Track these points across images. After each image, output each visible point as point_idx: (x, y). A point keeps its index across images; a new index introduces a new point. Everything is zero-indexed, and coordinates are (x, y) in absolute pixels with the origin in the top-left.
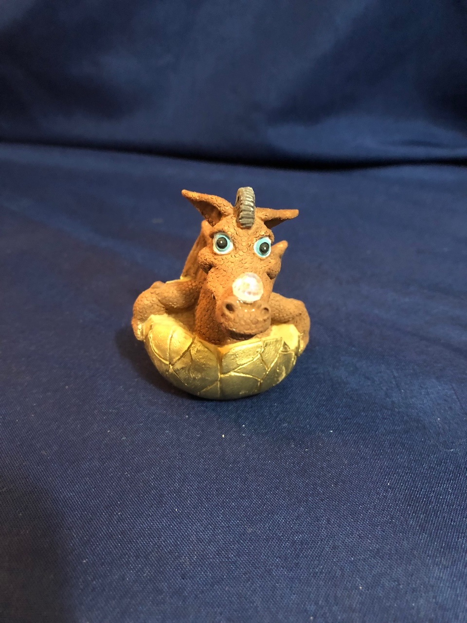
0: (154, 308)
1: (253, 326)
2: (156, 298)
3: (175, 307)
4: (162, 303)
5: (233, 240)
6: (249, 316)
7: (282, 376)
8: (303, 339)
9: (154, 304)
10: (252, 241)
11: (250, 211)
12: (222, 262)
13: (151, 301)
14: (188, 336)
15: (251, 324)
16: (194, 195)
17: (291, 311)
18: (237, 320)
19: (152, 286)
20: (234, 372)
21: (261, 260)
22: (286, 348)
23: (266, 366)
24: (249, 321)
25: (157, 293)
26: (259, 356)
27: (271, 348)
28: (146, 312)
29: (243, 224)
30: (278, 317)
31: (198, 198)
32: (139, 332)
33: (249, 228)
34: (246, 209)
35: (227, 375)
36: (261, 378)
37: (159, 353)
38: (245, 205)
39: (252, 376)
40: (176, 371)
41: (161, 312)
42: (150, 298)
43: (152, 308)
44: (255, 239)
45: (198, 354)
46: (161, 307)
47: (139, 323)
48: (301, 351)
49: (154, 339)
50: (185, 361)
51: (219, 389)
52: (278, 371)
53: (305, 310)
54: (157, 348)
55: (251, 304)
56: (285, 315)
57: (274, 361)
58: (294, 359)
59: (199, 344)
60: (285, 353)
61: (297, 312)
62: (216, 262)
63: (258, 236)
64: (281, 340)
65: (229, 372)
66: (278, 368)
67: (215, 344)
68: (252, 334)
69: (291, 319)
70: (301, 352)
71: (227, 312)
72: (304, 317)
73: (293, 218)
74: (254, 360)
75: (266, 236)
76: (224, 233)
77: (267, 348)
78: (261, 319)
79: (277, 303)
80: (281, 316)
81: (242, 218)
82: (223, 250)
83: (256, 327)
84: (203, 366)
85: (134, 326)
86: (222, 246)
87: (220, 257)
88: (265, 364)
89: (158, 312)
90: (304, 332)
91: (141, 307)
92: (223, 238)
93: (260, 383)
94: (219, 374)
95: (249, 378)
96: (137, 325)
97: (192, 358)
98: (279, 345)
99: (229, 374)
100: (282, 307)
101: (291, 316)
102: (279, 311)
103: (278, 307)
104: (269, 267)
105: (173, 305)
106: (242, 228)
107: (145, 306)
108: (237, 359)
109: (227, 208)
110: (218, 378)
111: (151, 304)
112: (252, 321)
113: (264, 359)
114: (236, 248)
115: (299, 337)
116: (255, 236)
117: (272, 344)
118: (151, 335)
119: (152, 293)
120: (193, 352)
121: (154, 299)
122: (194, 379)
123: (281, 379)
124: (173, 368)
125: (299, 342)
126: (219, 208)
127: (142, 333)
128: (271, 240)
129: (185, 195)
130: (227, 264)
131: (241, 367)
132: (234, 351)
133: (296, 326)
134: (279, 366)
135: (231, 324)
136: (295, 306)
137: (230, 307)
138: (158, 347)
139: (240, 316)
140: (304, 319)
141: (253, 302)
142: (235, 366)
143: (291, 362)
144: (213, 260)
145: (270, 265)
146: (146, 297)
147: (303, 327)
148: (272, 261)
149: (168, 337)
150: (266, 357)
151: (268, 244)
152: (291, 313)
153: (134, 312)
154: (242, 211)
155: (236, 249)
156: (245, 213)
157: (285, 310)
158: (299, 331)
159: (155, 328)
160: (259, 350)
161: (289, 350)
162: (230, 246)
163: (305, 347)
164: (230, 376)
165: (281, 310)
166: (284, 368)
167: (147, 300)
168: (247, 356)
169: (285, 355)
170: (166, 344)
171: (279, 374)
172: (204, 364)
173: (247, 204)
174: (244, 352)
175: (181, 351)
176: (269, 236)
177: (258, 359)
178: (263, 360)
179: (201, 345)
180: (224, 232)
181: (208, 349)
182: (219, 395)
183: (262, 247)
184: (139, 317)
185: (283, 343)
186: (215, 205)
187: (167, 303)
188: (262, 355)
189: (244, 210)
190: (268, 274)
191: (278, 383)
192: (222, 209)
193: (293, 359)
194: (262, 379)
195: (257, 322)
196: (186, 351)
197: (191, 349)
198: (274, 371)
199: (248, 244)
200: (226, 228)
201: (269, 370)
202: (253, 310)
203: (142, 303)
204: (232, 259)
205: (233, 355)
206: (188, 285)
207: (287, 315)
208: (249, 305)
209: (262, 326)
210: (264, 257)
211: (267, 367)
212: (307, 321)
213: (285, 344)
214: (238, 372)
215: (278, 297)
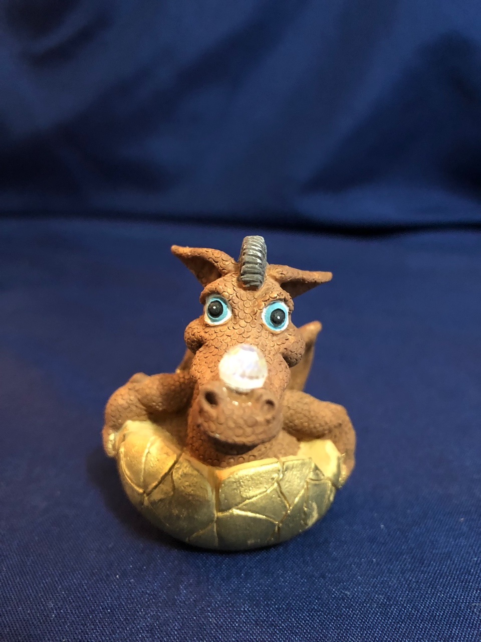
0: (131, 411)
1: (249, 430)
2: (136, 396)
3: (161, 409)
4: (143, 404)
5: (231, 305)
6: (242, 412)
7: (313, 517)
8: (345, 462)
9: (132, 404)
10: (259, 306)
11: (256, 264)
12: (215, 335)
13: (128, 401)
14: (170, 452)
15: (245, 427)
16: (186, 251)
17: (327, 419)
18: (222, 420)
19: (131, 379)
20: (237, 509)
21: (273, 334)
22: (317, 475)
23: (286, 502)
24: (241, 422)
25: (137, 388)
26: (276, 485)
27: (295, 473)
28: (120, 416)
29: (246, 282)
30: (307, 428)
31: (189, 254)
32: (110, 446)
33: (254, 288)
34: (251, 260)
35: (227, 513)
36: (280, 520)
37: (132, 477)
38: (249, 255)
39: (264, 517)
40: (153, 503)
41: (143, 417)
42: (126, 397)
43: (128, 410)
44: (263, 303)
45: (183, 480)
46: (141, 409)
47: (111, 431)
48: (343, 480)
49: (126, 455)
50: (165, 489)
51: (216, 535)
52: (306, 509)
53: (347, 418)
54: (128, 469)
55: (246, 394)
56: (318, 425)
57: (298, 494)
58: (331, 491)
59: (185, 464)
60: (317, 482)
61: (335, 422)
62: (206, 336)
63: (267, 298)
64: (310, 463)
65: (230, 508)
66: (305, 505)
67: (213, 465)
68: (249, 444)
69: (326, 432)
70: (342, 482)
71: (207, 406)
72: (346, 429)
73: (323, 281)
74: (268, 492)
75: (280, 300)
76: (219, 296)
77: (288, 474)
78: (260, 418)
79: (306, 407)
80: (312, 426)
81: (245, 273)
82: (217, 319)
83: (253, 433)
84: (191, 498)
85: (105, 436)
86: (216, 313)
87: (213, 329)
88: (285, 498)
89: (137, 417)
90: (346, 451)
91: (113, 408)
92: (217, 301)
93: (279, 528)
94: (215, 512)
95: (260, 519)
96: (109, 435)
97: (174, 486)
98: (306, 469)
99: (230, 511)
100: (312, 413)
101: (326, 427)
102: (308, 418)
103: (307, 414)
104: (285, 346)
105: (157, 407)
106: (245, 289)
107: (119, 408)
108: (242, 489)
109: (227, 263)
110: (214, 517)
111: (126, 405)
112: (245, 421)
113: (284, 491)
114: (235, 316)
115: (339, 459)
116: (262, 299)
117: (296, 467)
118: (122, 450)
119: (130, 389)
120: (176, 476)
121: (132, 398)
122: (178, 517)
123: (311, 522)
124: (148, 499)
125: (339, 467)
126: (216, 264)
127: (114, 446)
128: (288, 306)
129: (175, 252)
130: (221, 339)
131: (247, 501)
132: (237, 477)
133: (335, 442)
134: (307, 502)
135: (213, 427)
136: (333, 413)
137: (211, 398)
138: (130, 466)
139: (228, 412)
140: (346, 433)
141: (249, 391)
142: (238, 500)
143: (327, 496)
144: (202, 334)
145: (287, 343)
146: (121, 395)
147: (345, 444)
148: (289, 337)
149: (143, 452)
150: (285, 487)
151: (282, 311)
152: (326, 423)
153: (106, 416)
154: (244, 264)
155: (235, 318)
156: (249, 265)
157: (317, 417)
158: (339, 450)
159: (129, 439)
160: (275, 475)
161: (322, 477)
162: (227, 314)
163: (348, 474)
164: (232, 516)
165: (312, 417)
166: (315, 505)
167: (123, 399)
168: (257, 484)
169: (316, 485)
170: (140, 463)
171: (307, 515)
172: (192, 495)
173: (251, 253)
174: (252, 479)
175: (160, 473)
176: (285, 301)
177: (274, 490)
178: (281, 493)
179: (189, 466)
180: (218, 293)
181: (198, 471)
182: (216, 543)
183: (274, 316)
184: (111, 423)
185: (313, 466)
186: (210, 260)
187: (150, 404)
188: (281, 483)
189: (248, 263)
190: (286, 358)
191: (307, 527)
192: (220, 264)
193: (329, 492)
194: (282, 522)
195: (255, 424)
196: (166, 474)
197: (174, 471)
198: (298, 509)
199: (254, 310)
200: (221, 288)
201: (291, 508)
202: (250, 404)
203: (115, 403)
204: (228, 332)
205: (235, 482)
206: (180, 378)
207: (321, 425)
208: (244, 396)
209: (264, 432)
210: (278, 330)
211: (288, 503)
212: (351, 436)
213: (316, 468)
214: (244, 510)
215: (309, 399)
